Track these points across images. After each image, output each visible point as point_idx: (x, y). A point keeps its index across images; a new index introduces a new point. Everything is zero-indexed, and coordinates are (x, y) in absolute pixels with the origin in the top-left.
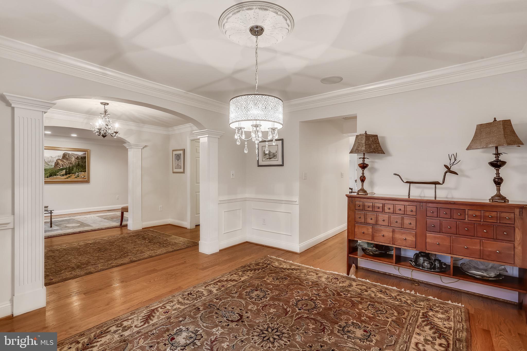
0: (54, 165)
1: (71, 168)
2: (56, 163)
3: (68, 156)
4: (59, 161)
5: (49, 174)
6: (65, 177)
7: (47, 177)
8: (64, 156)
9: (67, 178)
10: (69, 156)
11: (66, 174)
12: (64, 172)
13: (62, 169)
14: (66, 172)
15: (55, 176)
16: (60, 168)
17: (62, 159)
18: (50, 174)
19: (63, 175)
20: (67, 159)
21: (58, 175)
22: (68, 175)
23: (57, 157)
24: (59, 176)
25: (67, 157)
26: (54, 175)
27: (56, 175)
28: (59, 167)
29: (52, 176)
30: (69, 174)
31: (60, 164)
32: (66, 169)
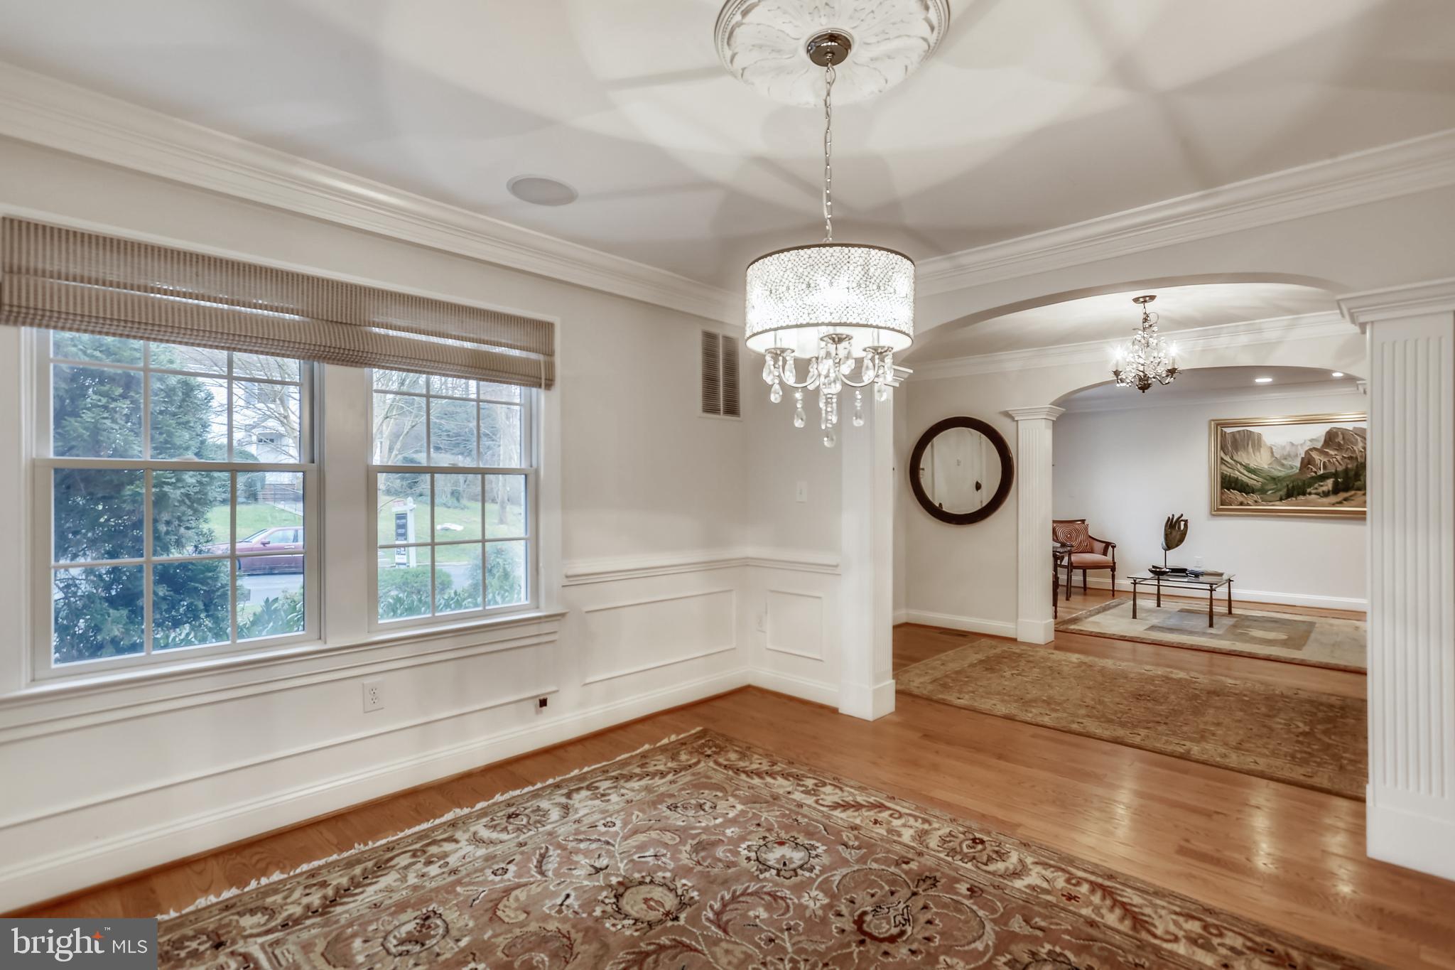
0: (1299, 465)
1: (1352, 474)
2: (1306, 461)
3: (1344, 438)
4: (1315, 455)
5: (1285, 490)
6: (1333, 499)
7: (1281, 499)
8: (1331, 438)
9: (1340, 503)
10: (1346, 438)
11: (1336, 490)
12: (1329, 484)
13: (1323, 478)
14: (1336, 484)
15: (1302, 497)
16: (1315, 472)
17: (1323, 446)
18: (1288, 490)
19: (1326, 494)
20: (1339, 447)
21: (1310, 494)
22: (1343, 495)
23: (1309, 443)
24: (1313, 496)
25: (1340, 439)
26: (1299, 494)
27: (1304, 494)
28: (1314, 469)
29: (1292, 496)
30: (1346, 489)
31: (1318, 462)
32: (1335, 475)
